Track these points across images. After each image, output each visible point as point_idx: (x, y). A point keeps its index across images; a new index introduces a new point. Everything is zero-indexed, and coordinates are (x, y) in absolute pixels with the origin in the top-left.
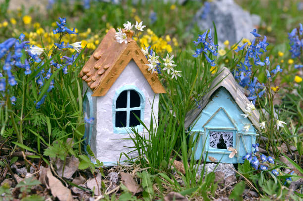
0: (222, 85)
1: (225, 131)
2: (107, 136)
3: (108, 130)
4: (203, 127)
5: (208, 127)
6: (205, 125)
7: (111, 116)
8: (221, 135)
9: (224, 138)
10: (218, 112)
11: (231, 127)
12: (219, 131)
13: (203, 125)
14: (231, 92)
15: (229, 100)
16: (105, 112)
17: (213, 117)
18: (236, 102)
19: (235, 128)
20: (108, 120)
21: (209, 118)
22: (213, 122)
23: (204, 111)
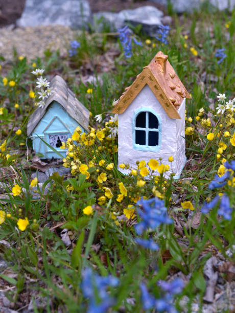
0: (55, 99)
1: (61, 134)
2: (127, 150)
3: (128, 145)
4: (43, 133)
5: (48, 132)
6: (45, 130)
7: (131, 133)
8: (59, 138)
9: (61, 139)
10: (54, 120)
11: (65, 131)
12: (56, 134)
13: (43, 131)
14: (62, 105)
15: (62, 110)
16: (125, 129)
17: (50, 124)
18: (67, 111)
19: (69, 131)
20: (128, 136)
21: (47, 125)
22: (51, 127)
23: (43, 120)
